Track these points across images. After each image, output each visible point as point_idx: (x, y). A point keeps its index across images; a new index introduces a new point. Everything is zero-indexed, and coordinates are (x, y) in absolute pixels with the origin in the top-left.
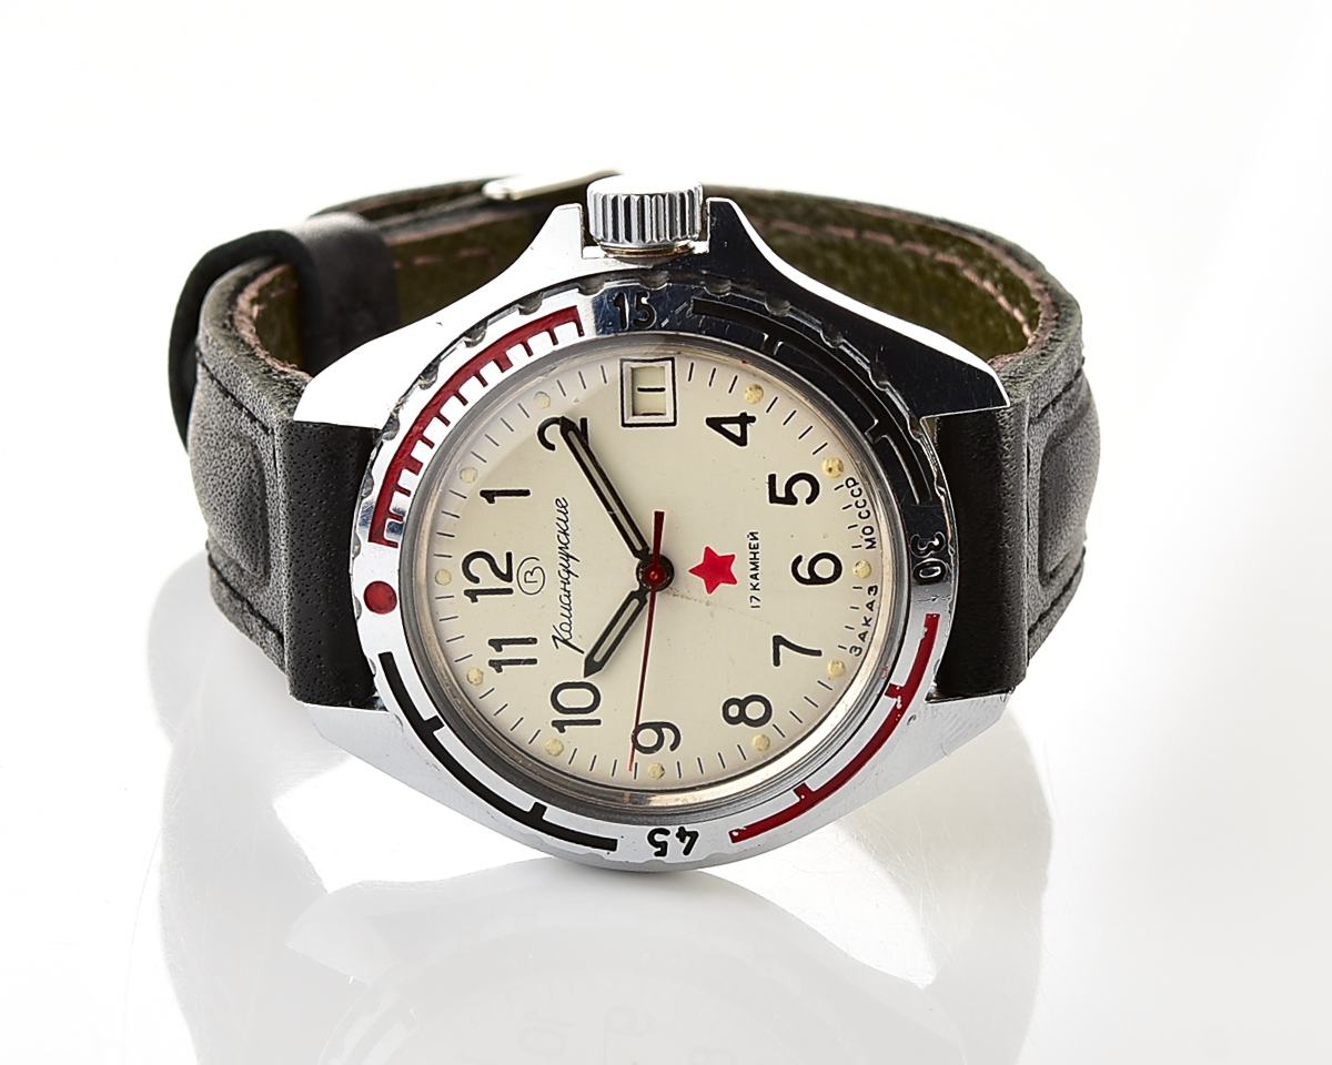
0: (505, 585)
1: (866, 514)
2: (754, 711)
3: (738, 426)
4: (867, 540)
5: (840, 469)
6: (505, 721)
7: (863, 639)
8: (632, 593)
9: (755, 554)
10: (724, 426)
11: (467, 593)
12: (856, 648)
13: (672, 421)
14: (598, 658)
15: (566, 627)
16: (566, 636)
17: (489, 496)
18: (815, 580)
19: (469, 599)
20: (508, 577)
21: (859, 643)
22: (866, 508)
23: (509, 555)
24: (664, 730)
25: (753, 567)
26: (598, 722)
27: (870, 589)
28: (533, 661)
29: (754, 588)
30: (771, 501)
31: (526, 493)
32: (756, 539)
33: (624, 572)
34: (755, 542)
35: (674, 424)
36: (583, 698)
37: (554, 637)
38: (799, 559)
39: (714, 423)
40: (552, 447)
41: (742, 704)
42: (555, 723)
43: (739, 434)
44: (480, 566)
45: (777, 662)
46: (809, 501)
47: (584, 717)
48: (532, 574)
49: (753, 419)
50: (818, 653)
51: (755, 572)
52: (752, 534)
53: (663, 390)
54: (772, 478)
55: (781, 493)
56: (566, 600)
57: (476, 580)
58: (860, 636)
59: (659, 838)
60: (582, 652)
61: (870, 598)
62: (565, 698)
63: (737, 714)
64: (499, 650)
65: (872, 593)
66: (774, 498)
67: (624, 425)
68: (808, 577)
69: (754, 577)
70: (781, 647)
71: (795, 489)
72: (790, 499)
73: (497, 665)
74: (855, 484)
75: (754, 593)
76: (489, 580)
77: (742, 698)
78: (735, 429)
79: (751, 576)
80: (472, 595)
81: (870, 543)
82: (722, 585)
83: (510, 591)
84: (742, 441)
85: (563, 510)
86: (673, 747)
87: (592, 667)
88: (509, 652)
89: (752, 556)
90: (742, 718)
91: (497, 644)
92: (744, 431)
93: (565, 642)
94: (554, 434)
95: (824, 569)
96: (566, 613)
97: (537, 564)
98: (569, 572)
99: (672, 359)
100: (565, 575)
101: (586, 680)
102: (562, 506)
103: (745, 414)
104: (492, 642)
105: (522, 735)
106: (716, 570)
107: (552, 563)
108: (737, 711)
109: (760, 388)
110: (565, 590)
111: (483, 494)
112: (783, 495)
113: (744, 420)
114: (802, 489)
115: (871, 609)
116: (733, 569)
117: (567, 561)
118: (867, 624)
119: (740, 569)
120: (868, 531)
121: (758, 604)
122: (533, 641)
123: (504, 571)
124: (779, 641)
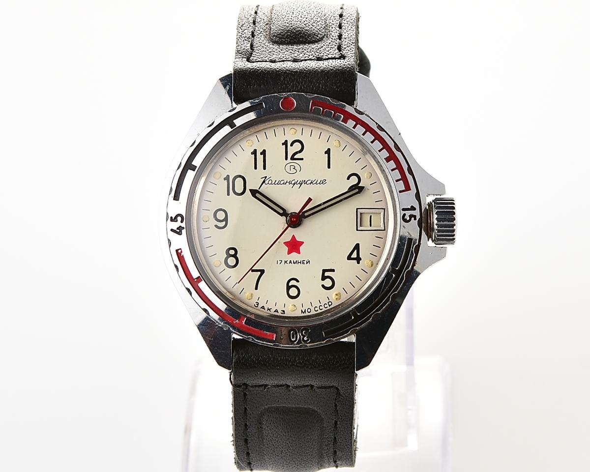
0: (289, 156)
1: (316, 310)
2: (231, 261)
3: (356, 256)
4: (305, 310)
5: (337, 299)
6: (230, 155)
7: (262, 308)
8: (285, 210)
9: (300, 263)
10: (356, 251)
11: (286, 141)
12: (258, 305)
13: (358, 229)
14: (257, 195)
15: (270, 182)
16: (266, 182)
17: (328, 152)
18: (289, 288)
19: (283, 142)
20: (292, 158)
21: (260, 306)
22: (319, 310)
23: (302, 159)
24: (224, 222)
25: (295, 262)
26: (228, 194)
27: (284, 311)
28: (256, 168)
29: (285, 262)
30: (323, 270)
31: (329, 167)
32: (307, 263)
33: (294, 207)
34: (305, 263)
37: (266, 177)
38: (298, 281)
39: (357, 247)
40: (348, 178)
41: (235, 256)
42: (228, 176)
43: (352, 257)
44: (297, 147)
45: (253, 271)
46: (323, 286)
47: (231, 189)
49: (358, 263)
50: (256, 288)
51: (292, 262)
52: (309, 261)
53: (371, 226)
54: (333, 271)
55: (327, 274)
56: (282, 182)
57: (292, 145)
58: (263, 306)
59: (179, 219)
60: (259, 189)
61: (280, 311)
62: (239, 182)
63: (230, 253)
64: (261, 154)
65: (282, 312)
66: (324, 271)
68: (290, 285)
69: (290, 261)
70: (259, 273)
71: (328, 280)
72: (324, 278)
73: (254, 152)
74: (329, 306)
75: (283, 262)
76: (291, 150)
77: (237, 255)
78: (354, 255)
79: (291, 261)
80: (285, 143)
81: (303, 311)
82: (287, 248)
83: (286, 159)
84: (349, 258)
85: (321, 182)
86: (216, 226)
87: (254, 192)
88: (260, 158)
89: (299, 261)
90: (229, 256)
91: (264, 153)
92: (354, 259)
93: (264, 182)
94: (354, 179)
95: (293, 292)
96: (276, 183)
97: (298, 171)
98: (294, 184)
99: (384, 230)
100: (293, 183)
101: (248, 191)
102: (323, 182)
103: (361, 260)
104: (264, 151)
105: (224, 163)
106: (294, 246)
107: (298, 177)
108: (233, 253)
109: (372, 266)
110: (286, 182)
111: (329, 149)
113: (358, 259)
114: (328, 282)
115: (275, 311)
116: (294, 254)
117: (299, 183)
118: (268, 309)
119: (294, 256)
120: (309, 310)
121: (279, 263)
122: (265, 168)
123: (295, 157)
124: (262, 272)
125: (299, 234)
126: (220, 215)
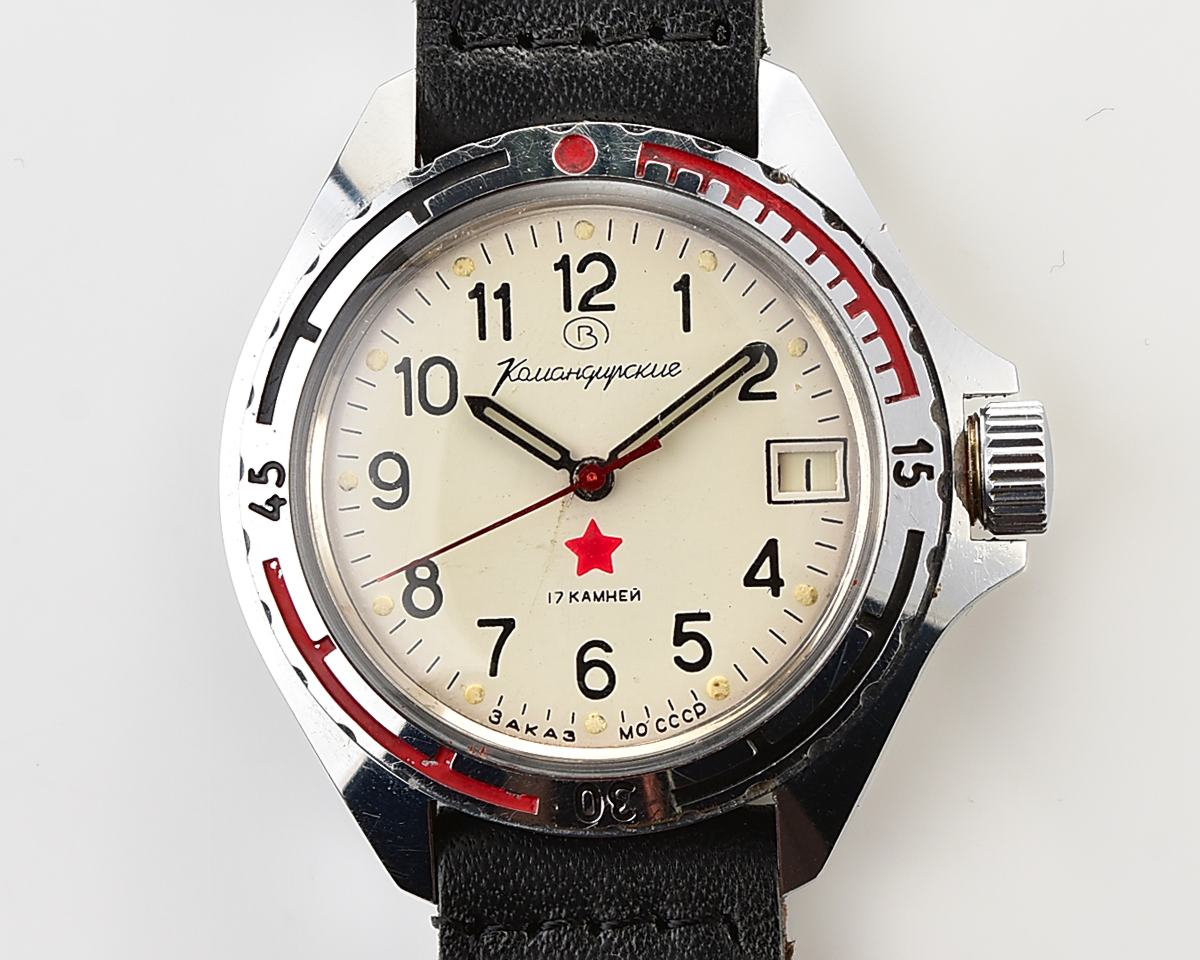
0: (575, 302)
1: (661, 728)
2: (423, 598)
3: (768, 576)
4: (631, 728)
5: (717, 696)
6: (410, 303)
7: (510, 725)
8: (568, 452)
9: (614, 597)
10: (768, 560)
11: (566, 258)
12: (499, 717)
13: (774, 499)
14: (489, 412)
15: (524, 374)
16: (514, 375)
17: (683, 285)
18: (583, 668)
19: (558, 261)
20: (585, 306)
21: (505, 720)
22: (669, 727)
23: (611, 307)
24: (400, 490)
25: (599, 595)
26: (409, 412)
27: (571, 734)
28: (482, 336)
29: (573, 596)
30: (678, 616)
31: (687, 328)
32: (632, 598)
33: (592, 442)
34: (628, 596)
35: (770, 501)
36: (438, 395)
37: (512, 361)
38: (608, 649)
39: (771, 549)
41: (432, 583)
42: (407, 361)
43: (758, 577)
44: (597, 272)
45: (482, 623)
46: (678, 661)
47: (415, 396)
48: (588, 334)
49: (776, 593)
50: (493, 673)
51: (592, 597)
52: (638, 593)
53: (808, 488)
54: (706, 617)
55: (688, 627)
56: (557, 374)
57: (581, 268)
58: (514, 721)
59: (273, 475)
60: (494, 394)
61: (560, 734)
62: (439, 374)
63: (418, 576)
64: (497, 295)
65: (566, 736)
66: (681, 619)
67: (769, 443)
68: (586, 659)
69: (586, 596)
70: (501, 629)
71: (693, 644)
72: (680, 638)
73: (478, 292)
74: (698, 715)
75: (566, 596)
76: (581, 284)
77: (438, 582)
78: (764, 573)
79: (586, 593)
80: (563, 264)
81: (626, 732)
82: (576, 558)
83: (568, 308)
84: (750, 580)
85: (667, 371)
86: (378, 501)
87: (478, 405)
88: (494, 307)
89: (611, 594)
90: (414, 583)
91: (504, 293)
92: (762, 583)
93: (507, 374)
95: (596, 679)
96: (541, 375)
98: (591, 378)
99: (847, 499)
100: (588, 373)
101: (461, 400)
102: (672, 370)
103: (783, 585)
104: (505, 288)
105: (394, 323)
106: (595, 551)
107: (602, 358)
108: (422, 575)
109: (813, 601)
110: (569, 373)
111: (686, 278)
112: (685, 630)
113: (775, 584)
114: (692, 652)
115: (547, 734)
116: (596, 572)
117: (605, 375)
118: (529, 729)
119: (596, 579)
120: (642, 730)
121: (554, 600)
122: (507, 336)
123: (591, 302)
124: (508, 625)
125: (608, 516)
126: (390, 471)
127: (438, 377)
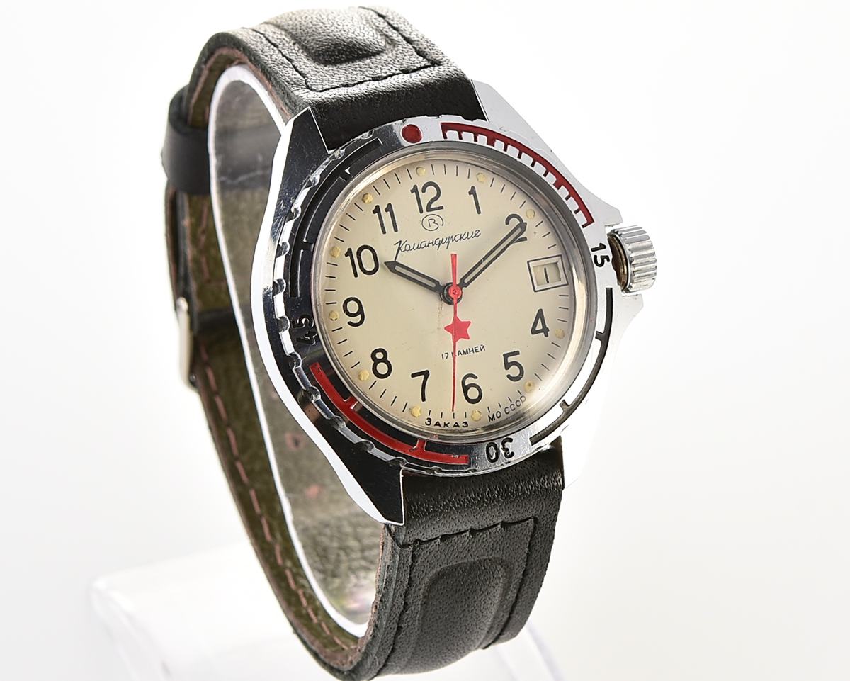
0: (424, 208)
1: (508, 412)
2: (382, 368)
3: (541, 328)
4: (493, 415)
6: (345, 221)
7: (436, 425)
8: (438, 282)
9: (473, 351)
10: (540, 319)
12: (430, 422)
13: (536, 290)
15: (408, 248)
16: (403, 249)
17: (473, 192)
18: (466, 389)
19: (412, 189)
20: (429, 209)
21: (433, 423)
22: (511, 411)
23: (442, 208)
24: (360, 316)
25: (465, 351)
26: (356, 275)
27: (466, 423)
30: (504, 355)
31: (479, 212)
32: (481, 350)
34: (479, 350)
36: (369, 264)
37: (400, 242)
38: (475, 377)
39: (540, 314)
40: (507, 223)
41: (385, 360)
42: (350, 250)
43: (537, 329)
44: (432, 192)
45: (413, 375)
46: (509, 376)
47: (357, 267)
48: (434, 223)
49: (546, 335)
50: (424, 399)
51: (462, 352)
52: (484, 347)
53: (548, 282)
54: (517, 353)
55: (510, 359)
56: (423, 245)
57: (424, 191)
58: (438, 422)
60: (396, 259)
61: (461, 424)
63: (378, 357)
64: (386, 210)
65: (464, 424)
66: (506, 356)
67: (528, 262)
68: (466, 384)
69: (459, 353)
70: (423, 377)
71: (514, 367)
72: (508, 366)
73: (377, 210)
74: (523, 402)
75: (450, 355)
76: (426, 198)
77: (388, 359)
78: (539, 327)
79: (459, 351)
80: (415, 190)
81: (492, 417)
82: (451, 335)
83: (421, 212)
84: (534, 331)
85: (474, 235)
86: (350, 323)
87: (392, 266)
88: (386, 216)
89: (471, 350)
90: (376, 361)
91: (389, 208)
92: (539, 332)
93: (399, 249)
94: (515, 222)
95: (473, 393)
96: (416, 247)
97: (440, 225)
98: (439, 244)
99: (568, 284)
100: (437, 243)
101: (381, 264)
102: (476, 234)
103: (549, 330)
104: (390, 205)
106: (459, 329)
107: (443, 233)
108: (380, 357)
109: (564, 336)
110: (429, 244)
111: (473, 188)
112: (509, 361)
113: (545, 330)
114: (514, 371)
115: (455, 426)
116: (462, 340)
117: (445, 242)
118: (445, 425)
119: (462, 344)
120: (499, 415)
121: (445, 357)
122: (396, 230)
123: (432, 207)
124: (426, 374)
125: (462, 311)
127: (367, 256)
